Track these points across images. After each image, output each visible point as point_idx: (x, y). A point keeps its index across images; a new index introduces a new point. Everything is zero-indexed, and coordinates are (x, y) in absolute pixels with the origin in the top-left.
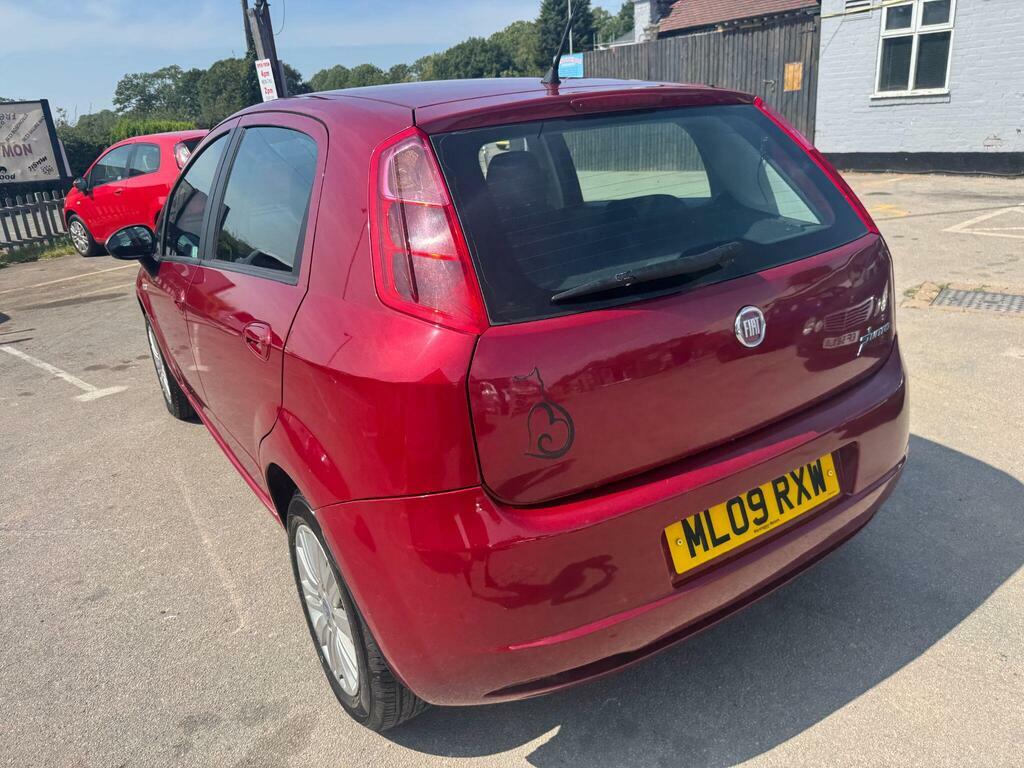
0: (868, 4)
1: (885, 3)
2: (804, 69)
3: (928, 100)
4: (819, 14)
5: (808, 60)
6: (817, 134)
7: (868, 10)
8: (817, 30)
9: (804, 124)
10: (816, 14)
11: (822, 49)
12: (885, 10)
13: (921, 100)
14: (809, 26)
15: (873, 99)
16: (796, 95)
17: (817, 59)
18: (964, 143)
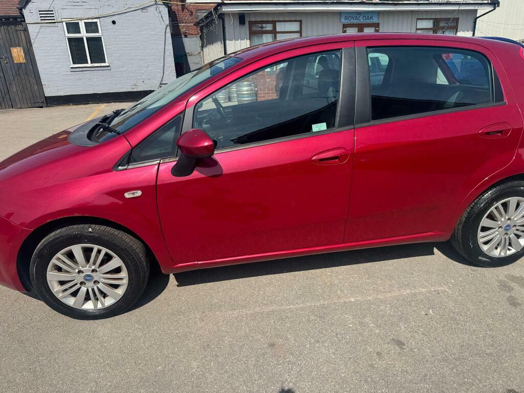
0: (54, 20)
1: (63, 20)
2: (24, 51)
3: (100, 69)
4: (25, 21)
5: (25, 46)
6: (44, 86)
7: (55, 23)
8: (26, 30)
9: (34, 81)
10: (22, 21)
11: (32, 41)
12: (64, 23)
13: (97, 69)
14: (19, 27)
15: (72, 68)
16: (22, 65)
17: (31, 45)
18: (123, 88)
